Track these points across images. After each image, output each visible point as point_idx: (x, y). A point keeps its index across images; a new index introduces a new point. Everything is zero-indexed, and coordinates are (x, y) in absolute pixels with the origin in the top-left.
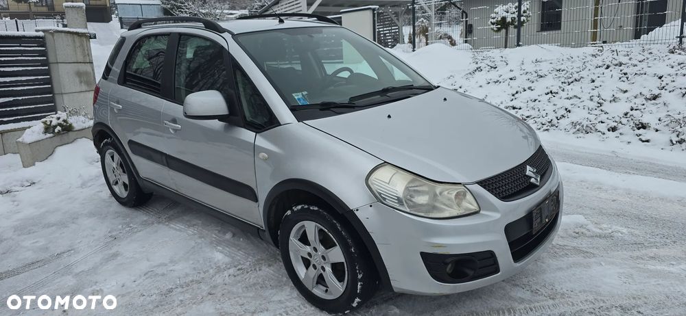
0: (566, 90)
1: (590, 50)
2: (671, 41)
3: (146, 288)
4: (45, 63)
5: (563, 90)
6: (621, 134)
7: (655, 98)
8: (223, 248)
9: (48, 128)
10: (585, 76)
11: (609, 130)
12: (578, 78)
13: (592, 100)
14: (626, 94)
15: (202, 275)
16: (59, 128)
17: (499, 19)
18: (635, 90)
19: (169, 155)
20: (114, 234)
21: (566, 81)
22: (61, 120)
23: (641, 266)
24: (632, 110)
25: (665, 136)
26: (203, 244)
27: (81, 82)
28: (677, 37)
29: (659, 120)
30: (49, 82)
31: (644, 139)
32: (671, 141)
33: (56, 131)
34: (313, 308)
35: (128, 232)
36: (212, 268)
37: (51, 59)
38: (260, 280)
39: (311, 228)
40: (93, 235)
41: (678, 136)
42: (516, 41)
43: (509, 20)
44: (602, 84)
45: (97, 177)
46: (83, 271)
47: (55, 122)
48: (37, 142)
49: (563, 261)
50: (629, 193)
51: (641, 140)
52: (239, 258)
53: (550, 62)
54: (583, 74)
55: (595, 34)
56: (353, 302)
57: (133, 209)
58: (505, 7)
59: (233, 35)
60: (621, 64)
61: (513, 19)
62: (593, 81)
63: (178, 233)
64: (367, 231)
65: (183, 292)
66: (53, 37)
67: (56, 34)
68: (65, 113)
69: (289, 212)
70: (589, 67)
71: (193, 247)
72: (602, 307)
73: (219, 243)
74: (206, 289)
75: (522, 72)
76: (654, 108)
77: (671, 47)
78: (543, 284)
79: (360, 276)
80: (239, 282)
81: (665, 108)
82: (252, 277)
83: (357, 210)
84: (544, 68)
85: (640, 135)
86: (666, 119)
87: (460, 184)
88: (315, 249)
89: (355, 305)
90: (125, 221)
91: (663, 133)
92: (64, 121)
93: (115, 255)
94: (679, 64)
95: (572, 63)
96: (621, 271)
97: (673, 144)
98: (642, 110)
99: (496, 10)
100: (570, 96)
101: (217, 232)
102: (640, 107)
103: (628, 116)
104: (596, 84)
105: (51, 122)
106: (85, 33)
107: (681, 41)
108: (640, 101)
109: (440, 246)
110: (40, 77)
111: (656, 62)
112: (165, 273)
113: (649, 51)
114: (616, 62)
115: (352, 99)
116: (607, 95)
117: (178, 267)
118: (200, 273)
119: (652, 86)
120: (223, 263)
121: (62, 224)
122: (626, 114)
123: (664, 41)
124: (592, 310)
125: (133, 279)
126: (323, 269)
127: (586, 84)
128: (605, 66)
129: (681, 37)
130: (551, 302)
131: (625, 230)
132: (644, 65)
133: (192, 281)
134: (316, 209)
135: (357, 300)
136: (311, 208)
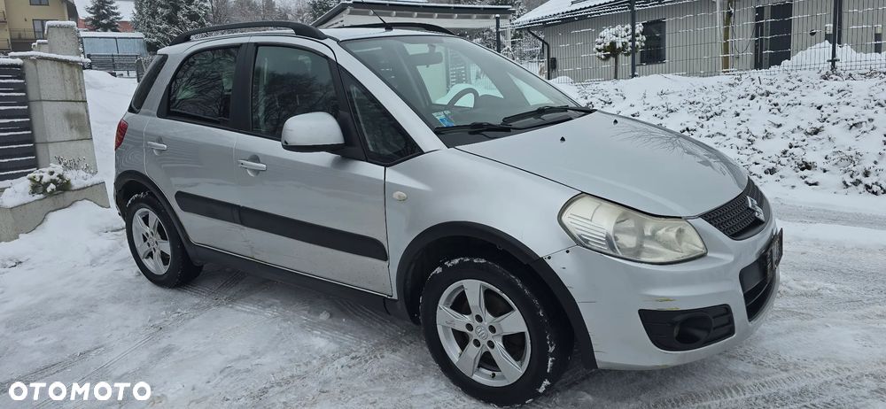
0: (705, 126)
1: (725, 79)
2: (821, 66)
3: (228, 390)
4: (25, 101)
5: (702, 127)
6: (781, 177)
7: (816, 132)
8: (322, 333)
9: (37, 187)
10: (727, 109)
11: (766, 173)
12: (718, 112)
13: (740, 137)
14: (780, 128)
15: (304, 368)
16: (52, 186)
17: (608, 44)
18: (790, 124)
19: (243, 207)
20: (157, 323)
21: (704, 115)
22: (55, 175)
23: (876, 325)
24: (791, 147)
25: (836, 177)
26: (292, 329)
27: (71, 128)
28: (829, 61)
29: (826, 158)
30: (29, 126)
31: (811, 182)
32: (845, 183)
33: (49, 190)
34: (474, 401)
35: (176, 320)
36: (315, 358)
37: (33, 95)
38: (387, 370)
39: (474, 289)
40: (128, 327)
41: (851, 177)
42: (630, 72)
43: (619, 45)
44: (749, 117)
45: (110, 251)
46: (126, 373)
47: (46, 178)
48: (21, 205)
49: (777, 325)
50: (817, 243)
51: (807, 183)
52: (348, 344)
53: (680, 93)
54: (725, 106)
55: (726, 61)
56: (539, 387)
57: (175, 290)
58: (613, 30)
59: (338, 42)
60: (768, 94)
61: (624, 44)
62: (738, 115)
63: (252, 316)
64: (563, 285)
65: (282, 392)
66: (35, 64)
67: (39, 62)
68: (60, 166)
69: (439, 270)
70: (730, 98)
71: (279, 334)
72: (850, 376)
73: (314, 326)
74: (314, 385)
75: (646, 107)
76: (817, 144)
77: (823, 73)
78: (765, 354)
79: (551, 349)
80: (358, 374)
81: (832, 145)
82: (375, 367)
83: (549, 258)
84: (674, 102)
85: (805, 177)
86: (835, 157)
87: (680, 218)
88: (479, 319)
89: (542, 390)
90: (167, 306)
91: (833, 174)
92: (60, 176)
93: (168, 350)
94: (839, 92)
95: (707, 94)
96: (856, 332)
97: (847, 186)
98: (804, 147)
99: (602, 34)
100: (711, 133)
101: (306, 312)
102: (800, 143)
103: (787, 154)
104: (742, 117)
105: (41, 177)
106: (76, 62)
107: (833, 64)
108: (799, 136)
109: (667, 299)
110: (16, 120)
111: (809, 89)
112: (250, 368)
113: (798, 78)
114: (761, 92)
115: (507, 120)
116: (758, 131)
117: (267, 359)
118: (299, 365)
119: (811, 118)
120: (328, 351)
121: (76, 315)
122: (785, 152)
123: (813, 66)
124: (839, 381)
125: (205, 378)
126: (491, 344)
127: (729, 117)
128: (750, 97)
129: (833, 61)
130: (784, 375)
131: (833, 287)
132: (796, 93)
133: (292, 377)
134: (483, 261)
135: (547, 382)
136: (475, 261)
